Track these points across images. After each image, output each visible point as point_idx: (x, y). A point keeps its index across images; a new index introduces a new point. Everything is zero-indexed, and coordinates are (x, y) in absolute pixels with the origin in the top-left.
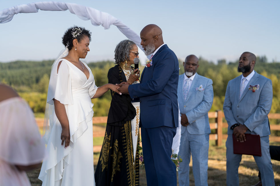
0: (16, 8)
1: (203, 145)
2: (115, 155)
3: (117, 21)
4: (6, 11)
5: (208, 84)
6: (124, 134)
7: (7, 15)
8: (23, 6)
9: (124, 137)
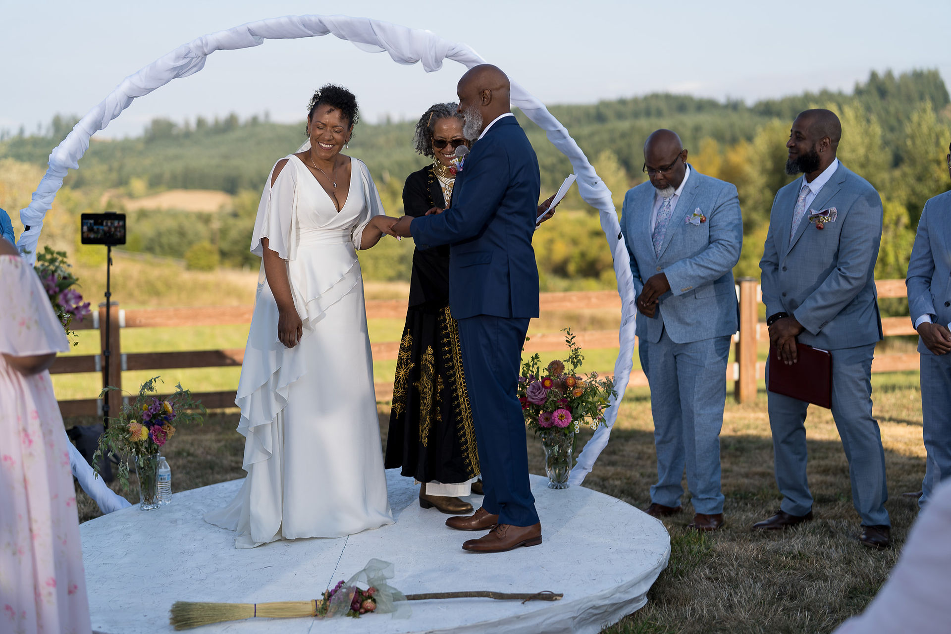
0: (204, 42)
1: (704, 367)
2: (425, 385)
3: (454, 49)
4: (183, 51)
5: (720, 202)
6: (444, 332)
7: (187, 60)
8: (220, 34)
9: (445, 340)
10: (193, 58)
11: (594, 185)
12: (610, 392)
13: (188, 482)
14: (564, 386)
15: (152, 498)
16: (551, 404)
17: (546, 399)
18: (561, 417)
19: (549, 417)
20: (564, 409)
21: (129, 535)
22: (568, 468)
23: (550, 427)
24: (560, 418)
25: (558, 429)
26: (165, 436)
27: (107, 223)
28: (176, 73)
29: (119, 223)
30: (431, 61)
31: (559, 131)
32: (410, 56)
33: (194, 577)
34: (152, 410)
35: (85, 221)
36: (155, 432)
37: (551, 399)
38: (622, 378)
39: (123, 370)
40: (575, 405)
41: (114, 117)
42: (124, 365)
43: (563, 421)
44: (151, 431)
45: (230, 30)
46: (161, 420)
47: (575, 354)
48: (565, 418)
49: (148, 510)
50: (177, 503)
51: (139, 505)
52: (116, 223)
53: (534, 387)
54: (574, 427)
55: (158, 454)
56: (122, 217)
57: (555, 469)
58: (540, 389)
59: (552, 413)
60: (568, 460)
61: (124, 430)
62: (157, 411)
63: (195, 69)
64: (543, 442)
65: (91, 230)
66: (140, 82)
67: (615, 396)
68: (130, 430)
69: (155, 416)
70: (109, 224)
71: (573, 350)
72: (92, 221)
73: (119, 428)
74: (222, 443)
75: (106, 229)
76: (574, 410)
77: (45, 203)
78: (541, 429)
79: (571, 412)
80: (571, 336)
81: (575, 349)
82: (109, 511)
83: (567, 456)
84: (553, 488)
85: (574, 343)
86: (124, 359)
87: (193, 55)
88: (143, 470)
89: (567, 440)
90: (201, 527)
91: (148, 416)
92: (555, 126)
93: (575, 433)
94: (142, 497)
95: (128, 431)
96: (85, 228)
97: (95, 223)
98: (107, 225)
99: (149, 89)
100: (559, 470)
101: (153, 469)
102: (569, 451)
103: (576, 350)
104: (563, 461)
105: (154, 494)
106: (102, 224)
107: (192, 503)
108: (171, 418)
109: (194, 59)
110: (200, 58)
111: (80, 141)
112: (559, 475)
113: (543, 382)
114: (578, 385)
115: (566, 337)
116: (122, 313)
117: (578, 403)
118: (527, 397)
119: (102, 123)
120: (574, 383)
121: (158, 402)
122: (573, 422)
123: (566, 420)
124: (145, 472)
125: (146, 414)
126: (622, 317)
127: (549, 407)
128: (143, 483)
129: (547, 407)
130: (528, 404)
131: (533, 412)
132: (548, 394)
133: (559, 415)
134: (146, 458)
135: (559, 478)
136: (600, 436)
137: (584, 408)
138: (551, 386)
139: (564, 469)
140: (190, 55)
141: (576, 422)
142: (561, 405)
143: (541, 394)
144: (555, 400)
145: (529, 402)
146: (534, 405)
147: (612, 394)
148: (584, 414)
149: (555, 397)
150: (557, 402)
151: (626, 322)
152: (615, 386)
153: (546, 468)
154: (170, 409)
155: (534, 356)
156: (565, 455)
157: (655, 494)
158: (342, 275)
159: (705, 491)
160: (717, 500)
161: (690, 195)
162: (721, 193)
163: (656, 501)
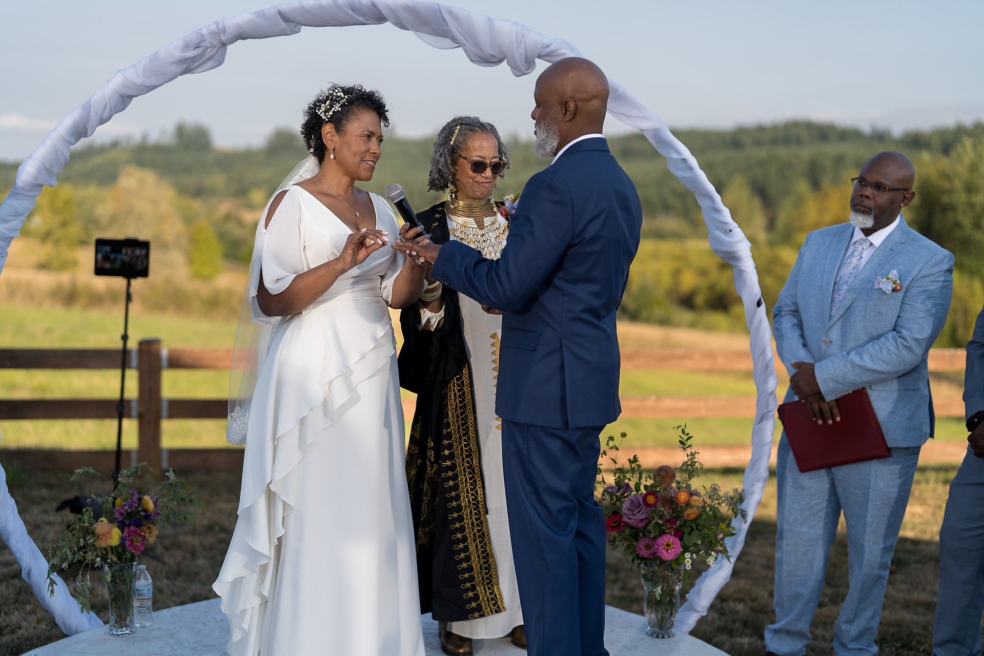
0: (221, 28)
3: (548, 47)
4: (194, 39)
7: (199, 50)
8: (241, 17)
9: (445, 432)
10: (207, 48)
11: (728, 234)
12: (737, 512)
14: (671, 502)
15: (125, 619)
16: (654, 526)
17: (648, 520)
18: (669, 546)
19: (650, 543)
20: (671, 534)
22: (673, 611)
23: (652, 557)
24: (666, 547)
25: (662, 562)
26: (143, 541)
27: (127, 251)
28: (184, 66)
29: (141, 252)
30: (520, 62)
31: (684, 160)
32: (492, 53)
34: (126, 508)
35: (100, 248)
36: (130, 536)
37: (655, 521)
38: (752, 493)
39: (164, 418)
40: (687, 530)
41: (103, 121)
43: (670, 551)
44: (124, 534)
45: (255, 13)
46: (140, 519)
47: (691, 459)
48: (672, 548)
49: (118, 635)
50: (159, 627)
51: (108, 626)
52: (138, 252)
53: (632, 502)
54: (684, 560)
55: (135, 563)
56: (146, 245)
57: (656, 611)
58: (640, 505)
59: (655, 538)
60: (674, 601)
61: (89, 532)
62: (133, 508)
63: (210, 63)
64: (643, 575)
65: (106, 258)
66: (136, 76)
67: (744, 518)
68: (96, 532)
69: (130, 515)
70: (129, 251)
71: (689, 454)
72: (108, 248)
73: (82, 529)
75: (126, 259)
76: (685, 537)
77: (8, 230)
78: (642, 559)
79: (681, 539)
80: (687, 437)
81: (691, 453)
83: (674, 595)
84: (653, 636)
85: (690, 446)
86: (165, 406)
87: (207, 44)
88: (114, 584)
89: (675, 575)
91: (121, 514)
92: (678, 152)
93: (685, 568)
94: (113, 618)
95: (93, 534)
96: (100, 256)
97: (113, 251)
98: (126, 254)
99: (150, 86)
100: (663, 613)
101: (126, 583)
102: (677, 588)
103: (693, 455)
104: (668, 601)
105: (127, 615)
106: (120, 252)
107: (178, 628)
108: (152, 517)
109: (209, 50)
110: (216, 49)
111: (56, 150)
112: (663, 619)
113: (645, 497)
114: (692, 503)
115: (680, 436)
116: (164, 353)
117: (690, 526)
118: (622, 516)
119: (87, 129)
120: (687, 500)
121: (136, 496)
122: (684, 553)
123: (673, 550)
124: (116, 587)
125: (118, 510)
126: (758, 412)
127: (652, 531)
128: (113, 600)
129: (649, 532)
130: (622, 524)
131: (630, 535)
132: (650, 515)
133: (665, 543)
134: (118, 568)
135: (662, 623)
136: (720, 568)
137: (700, 535)
138: (655, 504)
139: (670, 610)
140: (203, 44)
141: (687, 555)
142: (668, 529)
143: (641, 513)
144: (661, 522)
145: (624, 522)
146: (631, 527)
147: (739, 514)
148: (699, 542)
149: (660, 518)
150: (663, 525)
151: (761, 419)
152: (743, 504)
153: (645, 609)
154: (151, 506)
155: (632, 459)
156: (671, 593)
157: (772, 639)
158: (376, 340)
159: (857, 639)
160: (870, 651)
161: (890, 251)
162: (931, 259)
163: (772, 650)
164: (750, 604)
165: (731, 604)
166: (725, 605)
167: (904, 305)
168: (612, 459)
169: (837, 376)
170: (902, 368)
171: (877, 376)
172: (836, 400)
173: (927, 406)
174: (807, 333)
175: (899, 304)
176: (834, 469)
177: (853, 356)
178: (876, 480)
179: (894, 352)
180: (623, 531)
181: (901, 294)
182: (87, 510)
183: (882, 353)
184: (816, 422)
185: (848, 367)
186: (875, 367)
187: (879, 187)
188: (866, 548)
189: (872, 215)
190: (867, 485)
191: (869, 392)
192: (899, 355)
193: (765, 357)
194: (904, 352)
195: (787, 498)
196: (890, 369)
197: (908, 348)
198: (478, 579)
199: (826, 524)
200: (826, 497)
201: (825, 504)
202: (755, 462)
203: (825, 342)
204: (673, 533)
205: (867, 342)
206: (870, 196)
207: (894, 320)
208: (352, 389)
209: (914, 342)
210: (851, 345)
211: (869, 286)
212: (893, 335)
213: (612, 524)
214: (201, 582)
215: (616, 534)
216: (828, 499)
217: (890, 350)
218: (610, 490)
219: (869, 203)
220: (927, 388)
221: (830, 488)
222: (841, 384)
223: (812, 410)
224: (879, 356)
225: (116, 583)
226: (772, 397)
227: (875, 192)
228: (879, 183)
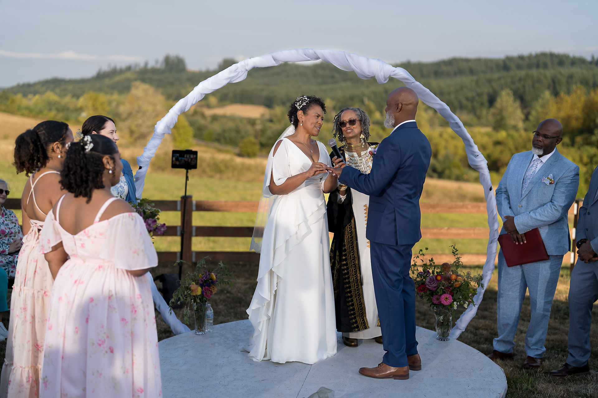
0: (246, 63)
3: (394, 71)
7: (236, 73)
10: (239, 72)
11: (476, 156)
12: (479, 284)
13: (226, 311)
14: (448, 279)
15: (202, 328)
16: (440, 290)
17: (437, 287)
19: (439, 297)
21: (187, 350)
22: (449, 328)
23: (439, 304)
24: (446, 299)
25: (444, 306)
26: (211, 293)
27: (187, 156)
28: (229, 80)
29: (193, 156)
31: (456, 123)
32: (368, 74)
33: (221, 383)
34: (204, 278)
35: (175, 154)
36: (205, 290)
37: (440, 288)
38: (487, 276)
39: (193, 236)
40: (455, 292)
41: (192, 105)
42: (194, 233)
43: (447, 301)
44: (203, 290)
46: (209, 283)
47: (458, 260)
48: (448, 299)
49: (199, 335)
50: (216, 332)
51: (194, 331)
52: (192, 156)
53: (431, 279)
54: (454, 305)
55: (207, 303)
56: (196, 153)
57: (441, 328)
58: (434, 280)
59: (441, 295)
60: (449, 324)
61: (188, 288)
62: (207, 278)
63: (240, 78)
64: (435, 312)
65: (177, 159)
66: (208, 85)
67: (482, 287)
69: (205, 281)
70: (188, 156)
72: (178, 155)
73: (185, 287)
74: (248, 286)
75: (186, 159)
77: (151, 154)
78: (435, 304)
79: (453, 296)
80: (456, 250)
82: (177, 333)
83: (449, 322)
84: (439, 340)
85: (457, 254)
86: (194, 229)
88: (197, 311)
89: (450, 312)
90: (228, 349)
91: (202, 281)
92: (454, 120)
93: (454, 309)
94: (196, 327)
95: (190, 289)
96: (174, 159)
97: (180, 156)
98: (187, 157)
100: (444, 329)
101: (203, 312)
103: (458, 258)
104: (446, 324)
105: (203, 326)
106: (183, 157)
107: (224, 332)
108: (215, 283)
109: (240, 73)
110: (243, 72)
111: (172, 118)
112: (444, 332)
113: (436, 277)
114: (458, 280)
115: (453, 250)
116: (194, 202)
117: (457, 290)
118: (426, 285)
119: (185, 108)
120: (455, 278)
121: (208, 273)
122: (453, 302)
123: (449, 301)
124: (199, 313)
125: (200, 279)
126: (490, 238)
127: (439, 292)
128: (197, 319)
129: (438, 292)
130: (426, 289)
131: (430, 294)
132: (439, 285)
133: (445, 297)
134: (199, 305)
135: (443, 334)
136: (471, 310)
137: (461, 294)
138: (441, 279)
139: (447, 329)
140: (238, 70)
141: (455, 303)
142: (446, 291)
143: (434, 284)
144: (443, 288)
145: (427, 288)
146: (430, 290)
147: (480, 286)
148: (461, 297)
149: (443, 286)
150: (444, 289)
151: (491, 242)
152: (482, 281)
153: (436, 328)
154: (215, 277)
155: (430, 259)
156: (448, 320)
157: (496, 344)
158: (318, 206)
159: (535, 344)
160: (542, 350)
161: (550, 165)
162: (569, 169)
163: (496, 349)
164: (490, 331)
165: (481, 331)
166: (477, 331)
167: (555, 190)
168: (422, 260)
169: (524, 223)
170: (554, 219)
171: (543, 223)
172: (524, 233)
173: (567, 236)
174: (511, 202)
175: (553, 190)
176: (523, 265)
177: (532, 214)
178: (542, 270)
179: (550, 212)
180: (426, 292)
181: (554, 185)
182: (187, 279)
183: (544, 212)
184: (515, 243)
185: (529, 219)
186: (541, 219)
187: (545, 136)
188: (538, 301)
189: (543, 149)
190: (538, 272)
191: (540, 230)
192: (553, 213)
193: (493, 214)
194: (555, 212)
195: (502, 278)
196: (548, 220)
197: (557, 210)
198: (357, 314)
199: (520, 291)
200: (520, 279)
201: (520, 281)
202: (488, 262)
203: (519, 207)
204: (449, 293)
205: (539, 207)
206: (542, 141)
207: (551, 197)
208: (308, 227)
209: (560, 207)
210: (531, 208)
211: (540, 181)
212: (550, 204)
213: (421, 289)
214: (223, 316)
215: (423, 293)
216: (521, 280)
217: (548, 211)
218: (420, 274)
219: (540, 144)
220: (568, 228)
221: (522, 274)
222: (526, 226)
223: (513, 238)
224: (543, 214)
225: (198, 311)
226: (496, 232)
227: (544, 139)
228: (546, 135)
